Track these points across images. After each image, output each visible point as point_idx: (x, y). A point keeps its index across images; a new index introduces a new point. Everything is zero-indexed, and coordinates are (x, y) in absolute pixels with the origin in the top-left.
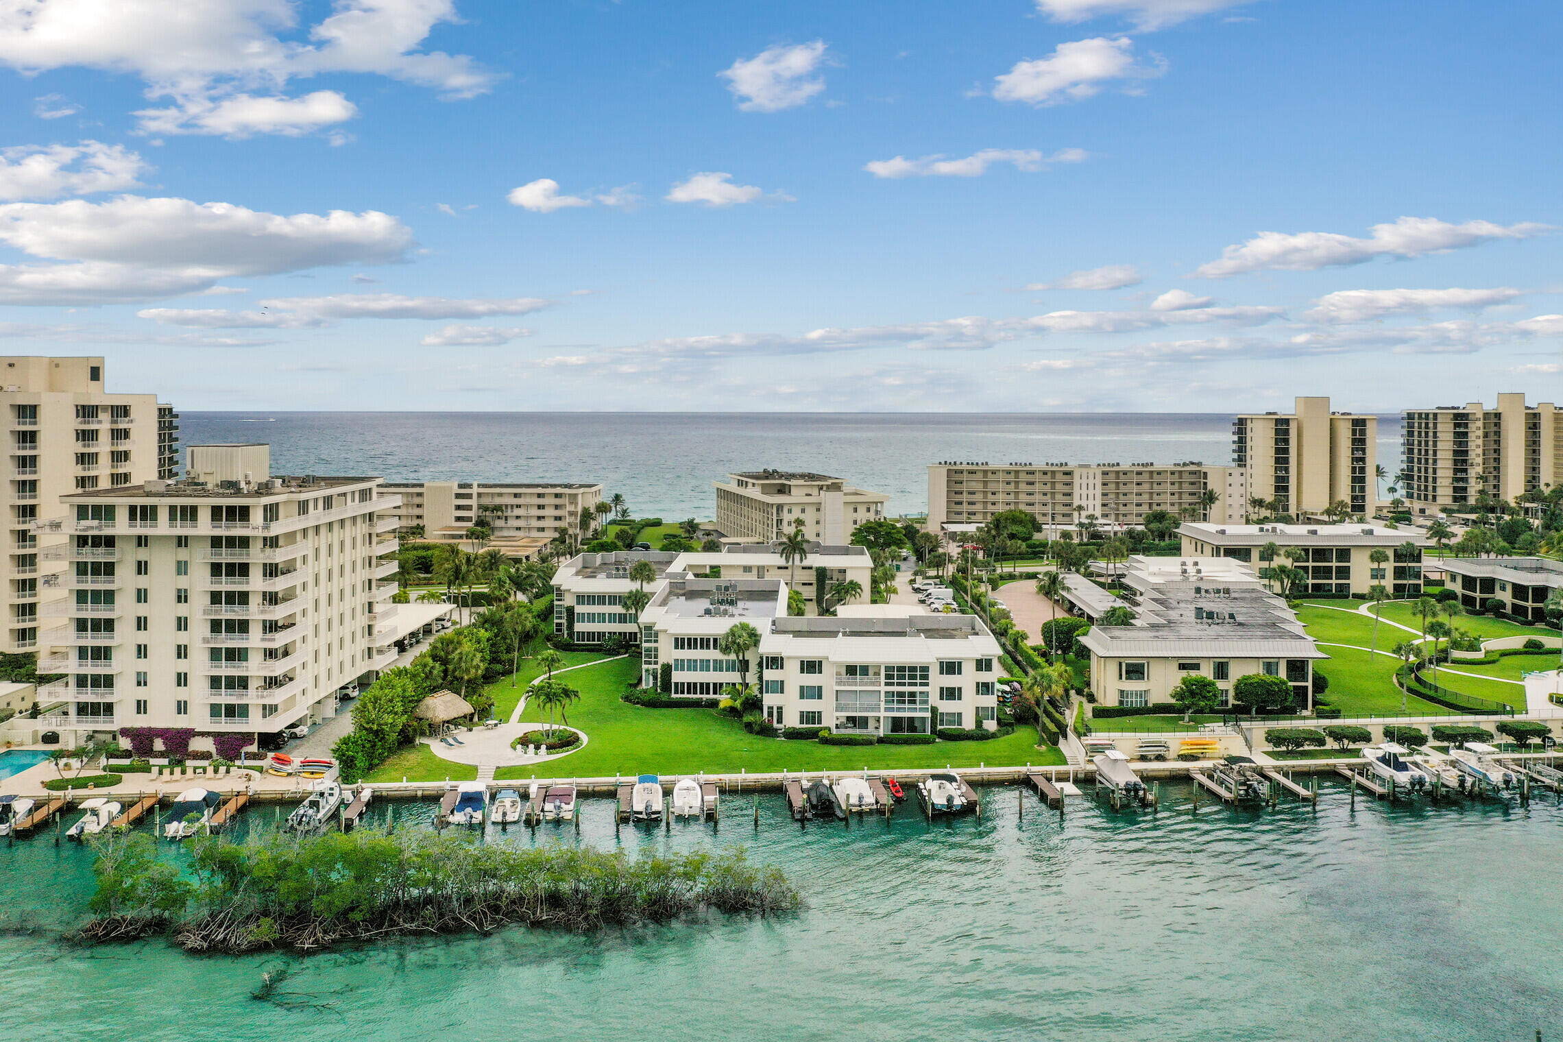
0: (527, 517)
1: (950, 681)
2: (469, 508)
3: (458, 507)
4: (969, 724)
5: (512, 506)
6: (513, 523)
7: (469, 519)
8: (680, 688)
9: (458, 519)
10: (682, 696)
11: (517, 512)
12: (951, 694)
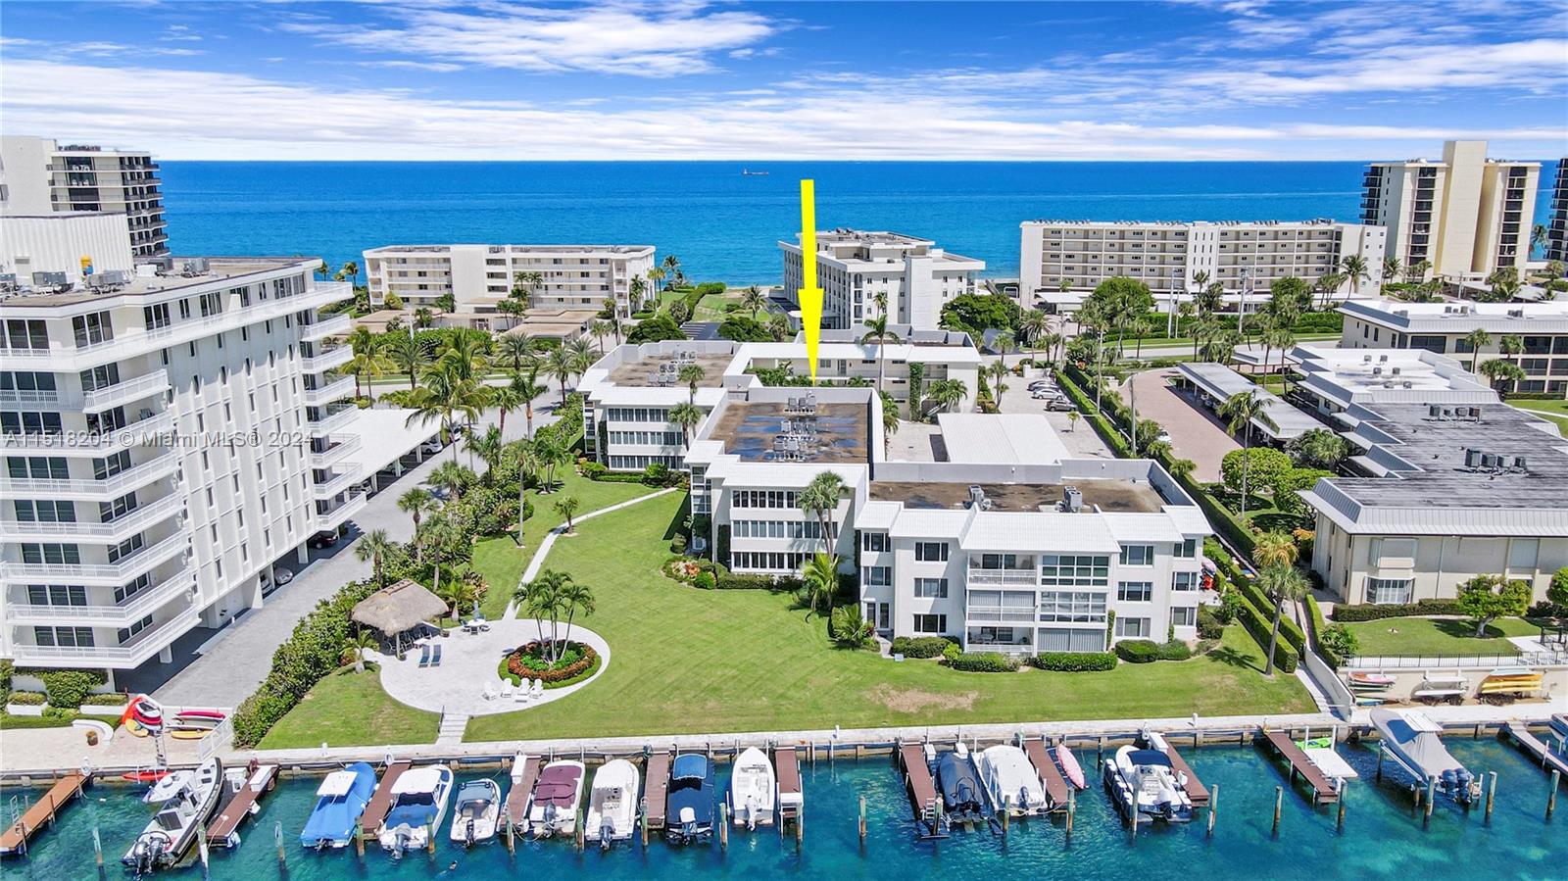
0: (570, 288)
1: (1136, 573)
2: (503, 276)
3: (491, 275)
4: (1158, 636)
5: (552, 273)
6: (555, 294)
7: (504, 289)
8: (743, 559)
9: (492, 289)
10: (746, 570)
11: (558, 280)
12: (1136, 592)
